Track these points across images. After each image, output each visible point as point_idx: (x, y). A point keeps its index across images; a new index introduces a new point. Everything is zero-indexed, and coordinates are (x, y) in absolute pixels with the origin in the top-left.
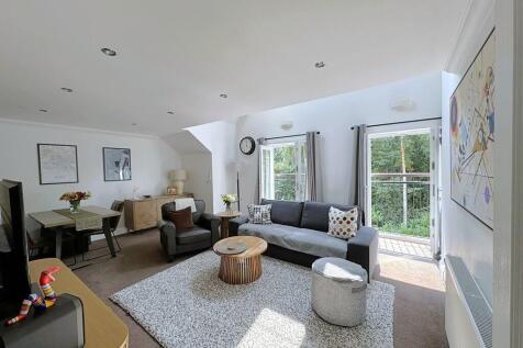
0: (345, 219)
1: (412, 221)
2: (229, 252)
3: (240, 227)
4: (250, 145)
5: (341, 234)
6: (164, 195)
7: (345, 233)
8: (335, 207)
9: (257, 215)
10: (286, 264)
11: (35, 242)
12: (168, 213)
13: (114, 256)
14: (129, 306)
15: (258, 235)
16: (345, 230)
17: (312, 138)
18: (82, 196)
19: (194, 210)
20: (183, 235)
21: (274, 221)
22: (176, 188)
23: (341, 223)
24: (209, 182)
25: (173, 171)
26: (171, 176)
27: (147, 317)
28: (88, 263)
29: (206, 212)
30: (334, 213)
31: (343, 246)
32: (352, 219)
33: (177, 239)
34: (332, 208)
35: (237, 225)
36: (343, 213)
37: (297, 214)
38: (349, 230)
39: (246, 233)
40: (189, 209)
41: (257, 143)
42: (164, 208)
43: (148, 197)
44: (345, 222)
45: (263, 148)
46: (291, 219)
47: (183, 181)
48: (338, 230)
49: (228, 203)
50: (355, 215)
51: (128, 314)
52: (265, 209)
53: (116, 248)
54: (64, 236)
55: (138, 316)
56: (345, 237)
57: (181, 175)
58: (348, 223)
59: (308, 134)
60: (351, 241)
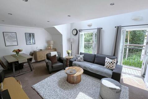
0: (111, 62)
1: (129, 57)
2: (70, 74)
3: (73, 63)
4: (76, 32)
5: (110, 68)
6: (46, 49)
7: (111, 68)
8: (108, 57)
9: (79, 58)
10: (89, 77)
11: (6, 66)
12: (48, 57)
13: (32, 71)
14: (38, 91)
15: (79, 66)
16: (111, 66)
17: (99, 30)
18: (19, 51)
19: (57, 56)
20: (54, 65)
21: (85, 60)
22: (50, 47)
23: (110, 64)
24: (62, 45)
25: (49, 41)
26: (48, 42)
27: (45, 95)
28: (23, 73)
29: (61, 56)
30: (107, 60)
31: (110, 72)
32: (114, 63)
33: (52, 67)
34: (106, 58)
35: (72, 62)
36: (111, 60)
37: (93, 59)
38: (113, 67)
39: (75, 65)
40: (55, 55)
41: (78, 31)
42: (47, 55)
43: (41, 50)
44: (111, 64)
45: (81, 33)
46: (91, 61)
47: (53, 44)
48: (109, 66)
49: (68, 53)
50: (115, 61)
51: (38, 94)
52: (82, 56)
53: (32, 68)
54: (15, 64)
55: (42, 95)
56: (111, 69)
57: (52, 42)
58: (113, 64)
59: (98, 29)
60: (114, 71)
